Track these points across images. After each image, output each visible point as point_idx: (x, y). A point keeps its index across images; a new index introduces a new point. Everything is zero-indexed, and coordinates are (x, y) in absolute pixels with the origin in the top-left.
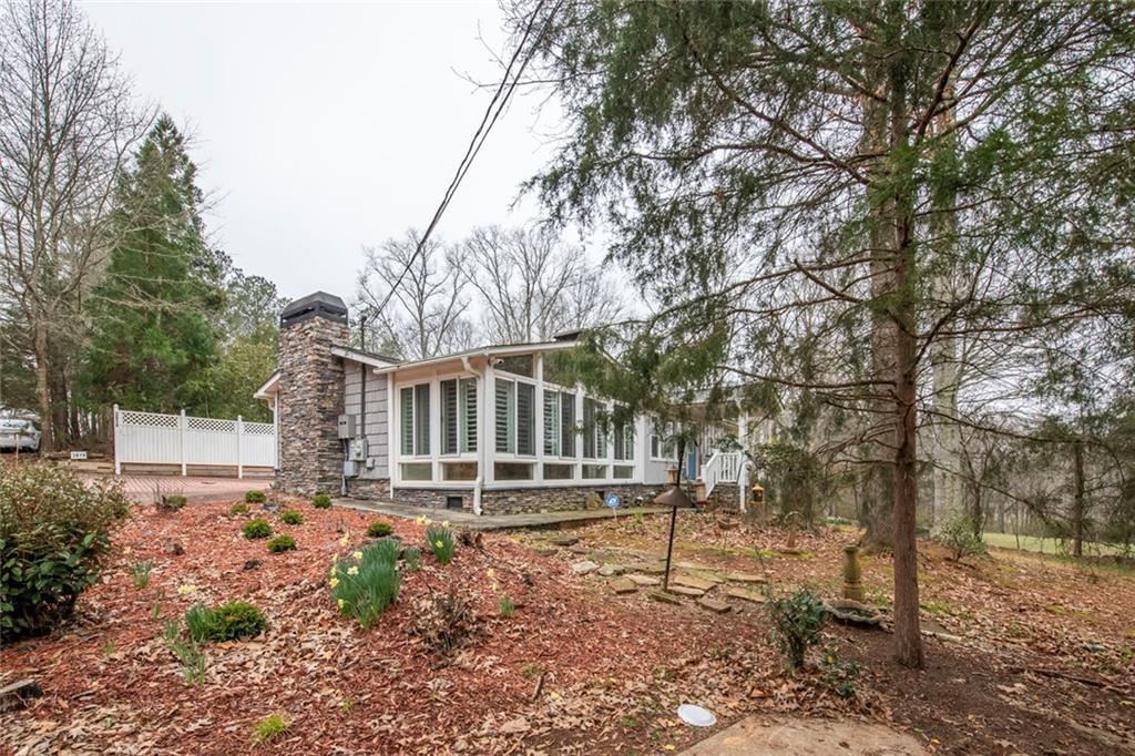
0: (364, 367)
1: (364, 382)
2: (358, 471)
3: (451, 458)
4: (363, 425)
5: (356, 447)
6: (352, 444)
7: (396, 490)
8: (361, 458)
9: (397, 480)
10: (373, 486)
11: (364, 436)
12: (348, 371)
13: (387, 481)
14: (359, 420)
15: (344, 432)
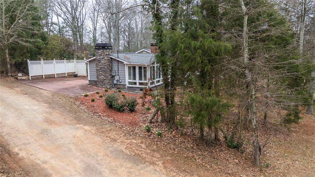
0: (118, 61)
1: (118, 64)
2: (117, 82)
3: (141, 81)
4: (118, 73)
5: (117, 78)
6: (116, 77)
7: (128, 87)
8: (118, 80)
9: (128, 85)
10: (122, 86)
11: (118, 75)
12: (113, 60)
13: (126, 85)
14: (117, 71)
15: (114, 74)
